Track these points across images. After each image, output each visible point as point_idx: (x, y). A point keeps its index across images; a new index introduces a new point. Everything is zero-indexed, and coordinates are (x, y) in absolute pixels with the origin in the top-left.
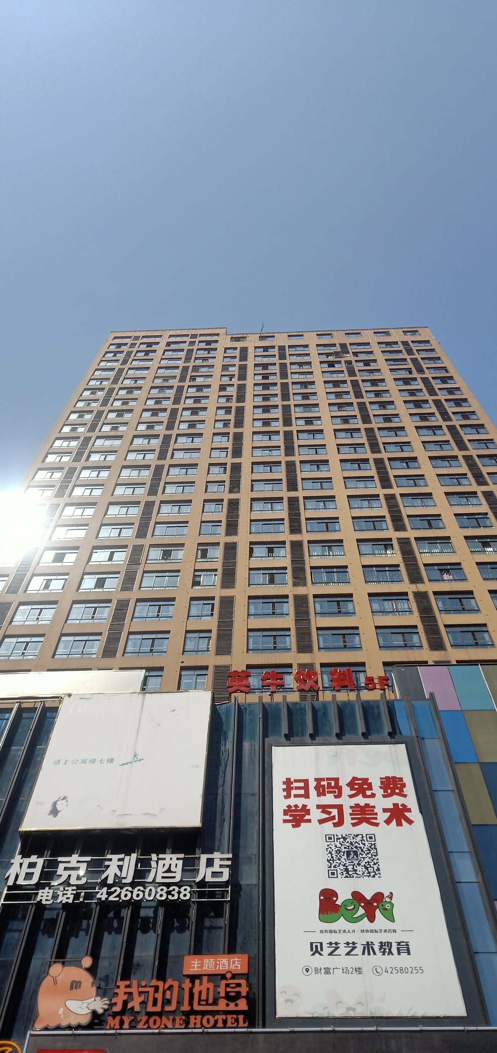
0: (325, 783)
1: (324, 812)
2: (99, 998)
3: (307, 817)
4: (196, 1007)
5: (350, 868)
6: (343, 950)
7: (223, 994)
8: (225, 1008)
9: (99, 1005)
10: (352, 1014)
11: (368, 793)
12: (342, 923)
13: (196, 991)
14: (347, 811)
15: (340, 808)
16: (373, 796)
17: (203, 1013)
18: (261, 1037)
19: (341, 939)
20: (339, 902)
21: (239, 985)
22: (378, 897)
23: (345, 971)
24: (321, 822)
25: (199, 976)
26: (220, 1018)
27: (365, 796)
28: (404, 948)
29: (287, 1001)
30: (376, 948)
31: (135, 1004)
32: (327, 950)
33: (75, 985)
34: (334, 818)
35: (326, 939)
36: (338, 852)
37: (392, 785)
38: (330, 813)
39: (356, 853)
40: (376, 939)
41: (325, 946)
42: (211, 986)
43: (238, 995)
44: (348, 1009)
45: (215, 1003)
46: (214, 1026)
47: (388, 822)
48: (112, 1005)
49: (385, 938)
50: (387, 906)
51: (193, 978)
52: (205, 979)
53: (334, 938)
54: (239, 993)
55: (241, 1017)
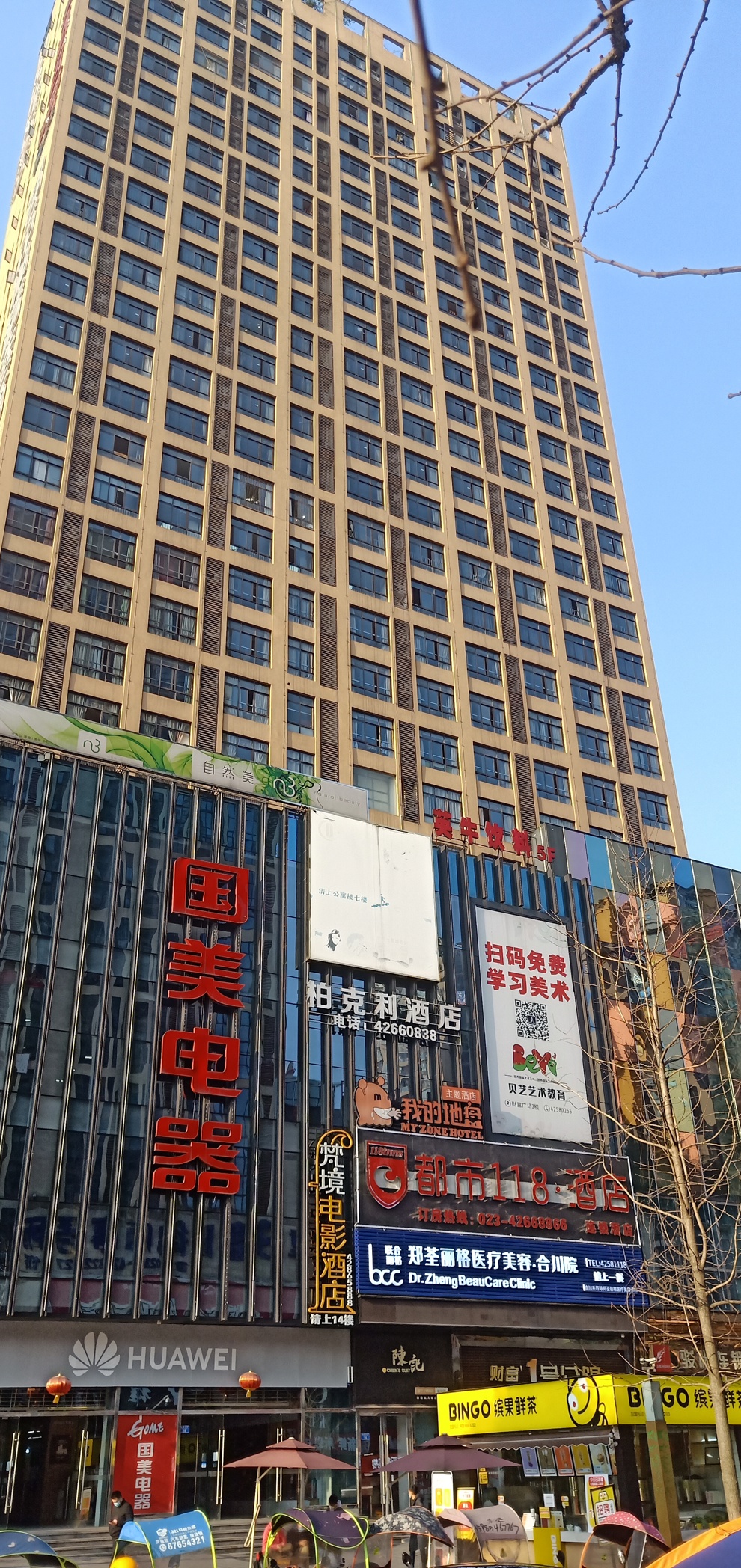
0: (513, 952)
1: (513, 979)
2: (394, 1109)
3: (503, 982)
4: (453, 1124)
5: (531, 1030)
6: (528, 1092)
7: (467, 1116)
8: (469, 1126)
9: (397, 1114)
10: (534, 1136)
11: (542, 968)
12: (526, 1072)
13: (451, 1112)
14: (529, 982)
15: (523, 977)
16: (544, 971)
17: (458, 1128)
18: (491, 1147)
19: (527, 1083)
20: (525, 1056)
21: (476, 1112)
22: (548, 1055)
23: (529, 1106)
24: (513, 987)
25: (452, 1102)
26: (468, 1131)
27: (540, 970)
28: (561, 1095)
29: (498, 1122)
30: (546, 1092)
31: (417, 1116)
32: (519, 1091)
33: (377, 1097)
34: (519, 986)
35: (518, 1082)
36: (524, 1015)
37: (556, 962)
38: (517, 981)
39: (534, 1018)
40: (547, 1086)
41: (518, 1087)
42: (460, 1109)
43: (476, 1119)
44: (532, 1132)
45: (463, 1122)
46: (464, 1137)
47: (554, 996)
48: (403, 1115)
49: (552, 1086)
50: (553, 1064)
51: (450, 1102)
52: (456, 1104)
53: (523, 1082)
54: (476, 1117)
55: (479, 1133)
